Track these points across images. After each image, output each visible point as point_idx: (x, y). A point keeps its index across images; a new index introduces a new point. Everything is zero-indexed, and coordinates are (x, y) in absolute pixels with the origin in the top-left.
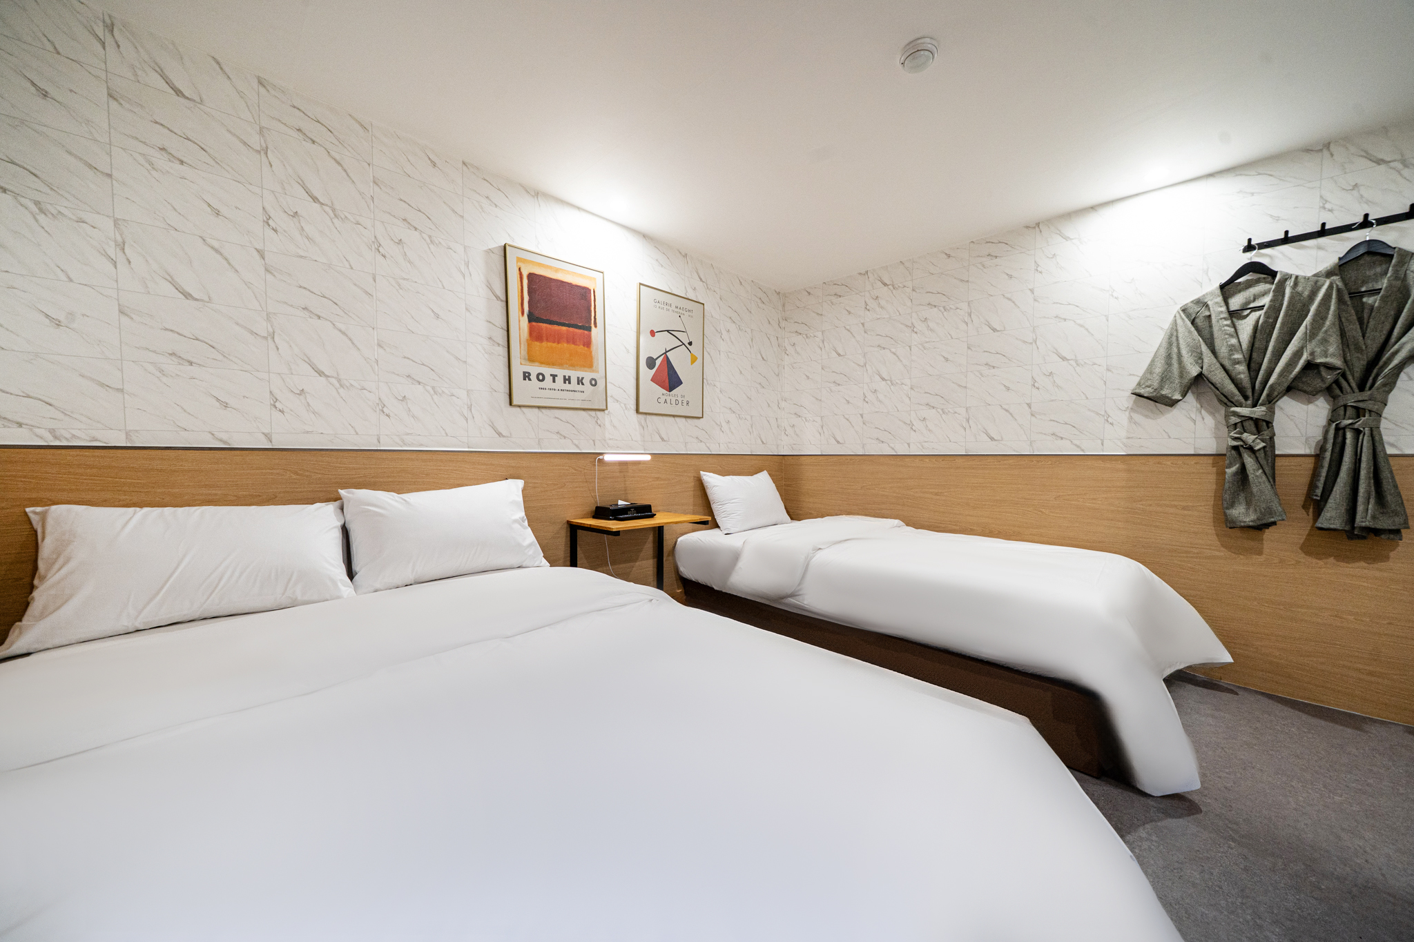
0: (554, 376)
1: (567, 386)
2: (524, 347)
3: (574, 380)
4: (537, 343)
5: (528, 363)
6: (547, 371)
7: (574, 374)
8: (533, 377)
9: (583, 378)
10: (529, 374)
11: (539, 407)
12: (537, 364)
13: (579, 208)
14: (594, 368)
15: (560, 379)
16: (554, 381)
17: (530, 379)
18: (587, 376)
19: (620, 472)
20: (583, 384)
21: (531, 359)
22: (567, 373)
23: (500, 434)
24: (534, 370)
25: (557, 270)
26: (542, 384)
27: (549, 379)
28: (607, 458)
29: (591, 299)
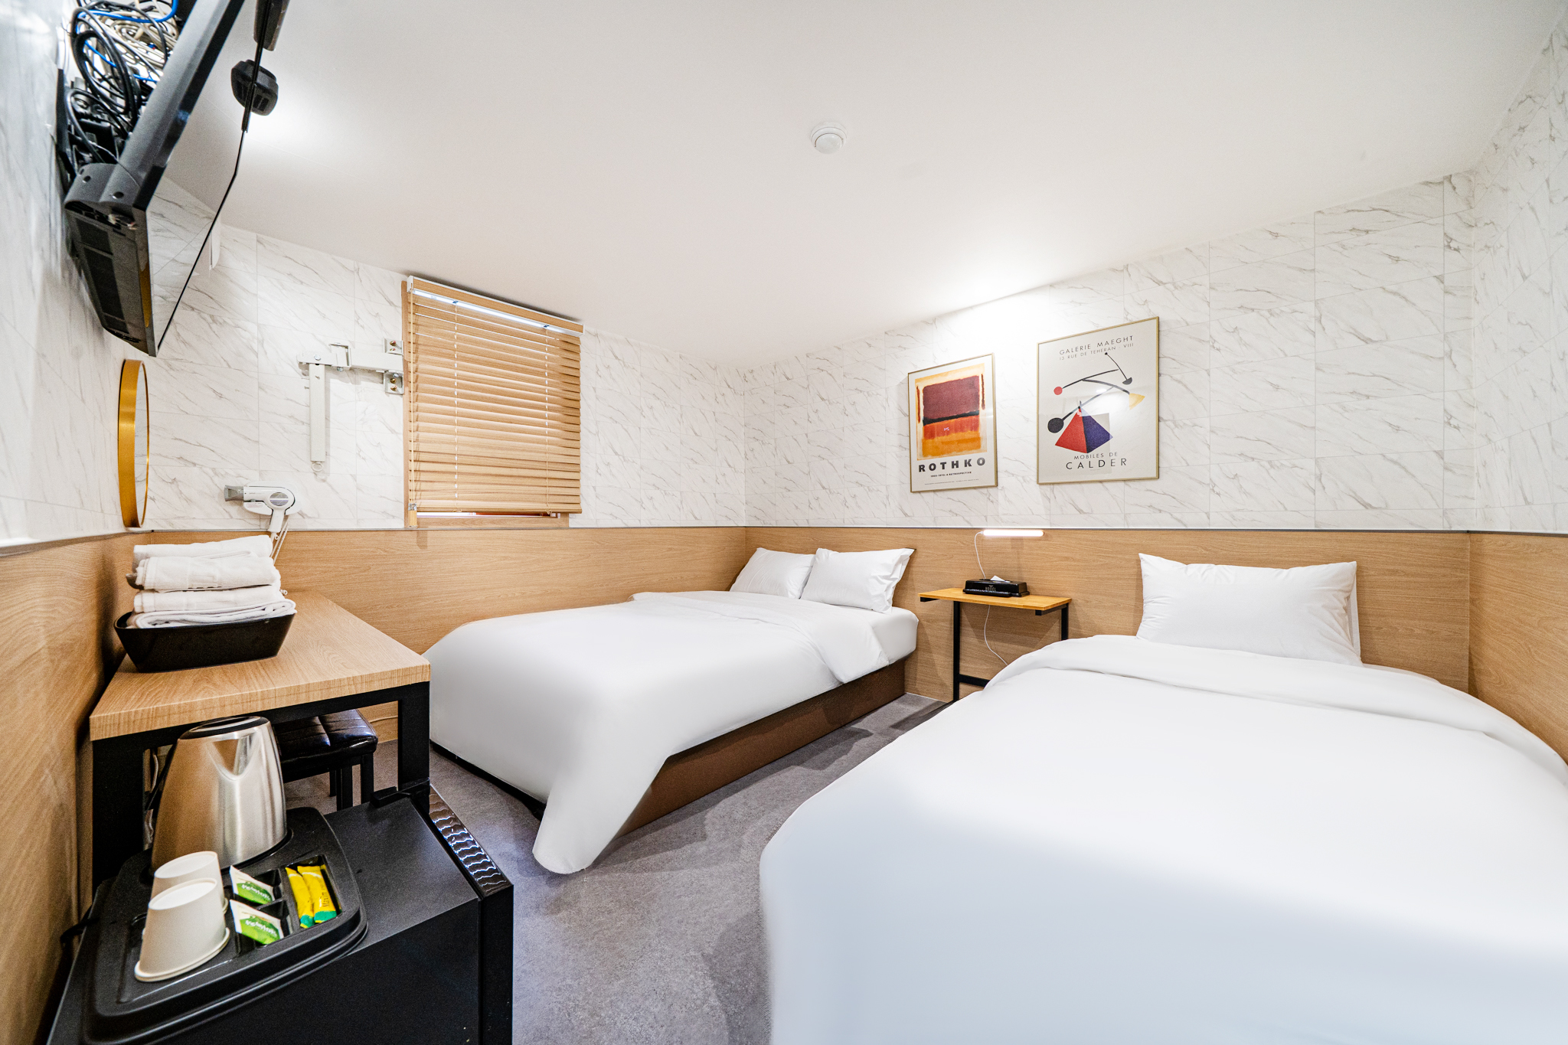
0: (943, 464)
1: (955, 470)
2: (920, 445)
3: (961, 464)
4: (931, 440)
5: (923, 458)
6: (937, 461)
7: (961, 458)
8: (927, 468)
9: (970, 460)
10: (924, 466)
11: (934, 491)
12: (930, 457)
13: (971, 308)
14: (982, 448)
15: (948, 466)
16: (943, 468)
17: (924, 471)
18: (974, 456)
19: (1012, 548)
20: (970, 465)
21: (925, 453)
22: (955, 459)
23: (906, 515)
24: (927, 462)
25: (946, 374)
26: (933, 473)
27: (939, 467)
28: (987, 533)
29: (979, 385)
